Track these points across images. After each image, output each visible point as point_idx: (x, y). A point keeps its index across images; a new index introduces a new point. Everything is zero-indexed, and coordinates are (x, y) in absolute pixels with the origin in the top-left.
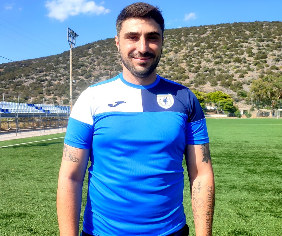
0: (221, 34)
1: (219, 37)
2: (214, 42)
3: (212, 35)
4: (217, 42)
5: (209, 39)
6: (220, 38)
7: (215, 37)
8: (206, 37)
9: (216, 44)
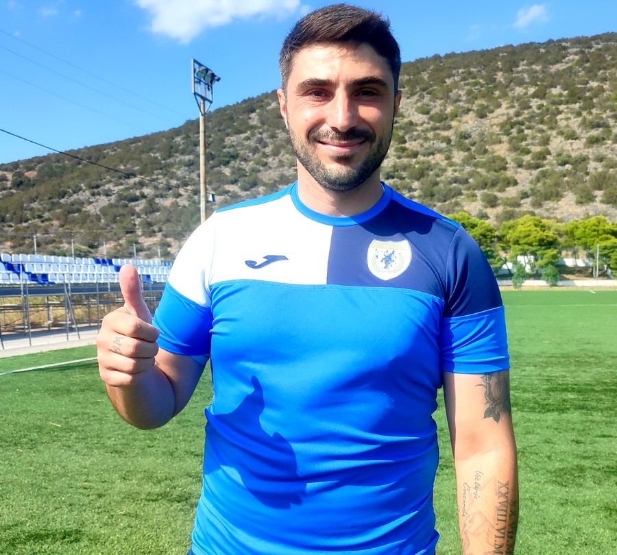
0: (606, 61)
1: (600, 69)
2: (587, 83)
3: (581, 66)
4: (594, 84)
5: (573, 76)
6: (601, 71)
7: (590, 71)
8: (564, 70)
9: (591, 89)
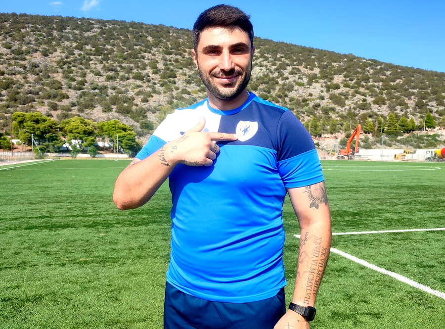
0: (114, 35)
1: (111, 39)
2: (105, 46)
3: (101, 35)
4: (109, 47)
5: (97, 40)
6: (112, 40)
7: (106, 39)
8: (92, 36)
9: (107, 49)
